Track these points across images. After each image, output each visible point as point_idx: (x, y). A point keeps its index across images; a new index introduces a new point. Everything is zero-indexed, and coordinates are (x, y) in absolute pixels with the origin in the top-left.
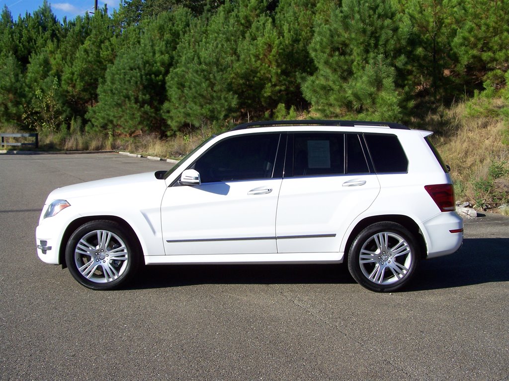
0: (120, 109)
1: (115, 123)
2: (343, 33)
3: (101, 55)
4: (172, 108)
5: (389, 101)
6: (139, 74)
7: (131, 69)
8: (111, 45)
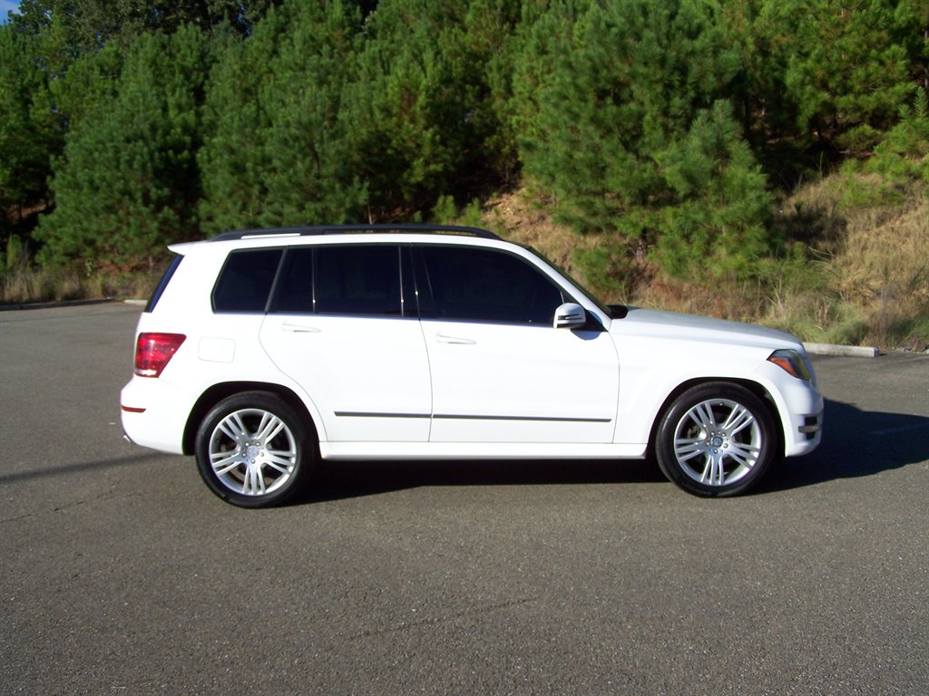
0: (113, 217)
1: (99, 243)
2: (618, 64)
3: (31, 116)
4: (217, 211)
5: (750, 182)
6: (145, 150)
7: (128, 140)
8: (51, 95)
